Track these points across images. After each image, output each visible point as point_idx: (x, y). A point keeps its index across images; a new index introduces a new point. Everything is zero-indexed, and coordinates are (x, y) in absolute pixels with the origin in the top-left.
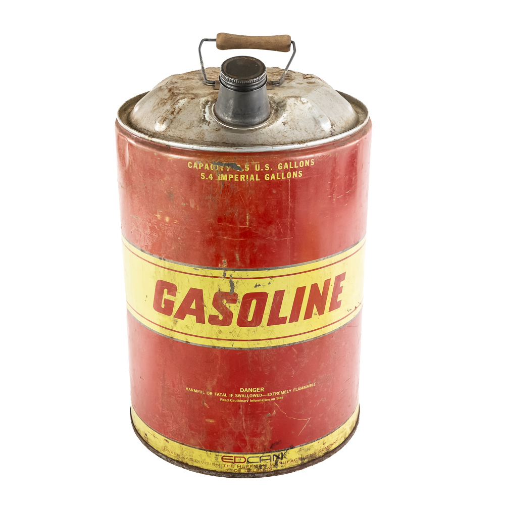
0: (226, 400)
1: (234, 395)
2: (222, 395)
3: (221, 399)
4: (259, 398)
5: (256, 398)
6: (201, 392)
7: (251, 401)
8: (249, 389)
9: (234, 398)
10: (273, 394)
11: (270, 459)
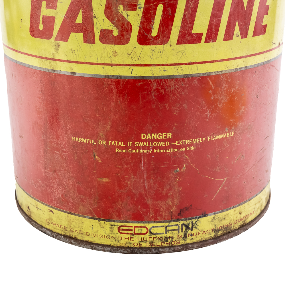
0: (123, 151)
1: (133, 144)
2: (118, 143)
3: (117, 150)
4: (165, 148)
5: (161, 148)
6: (92, 142)
7: (155, 151)
8: (153, 135)
9: (134, 147)
10: (182, 142)
11: (178, 230)
